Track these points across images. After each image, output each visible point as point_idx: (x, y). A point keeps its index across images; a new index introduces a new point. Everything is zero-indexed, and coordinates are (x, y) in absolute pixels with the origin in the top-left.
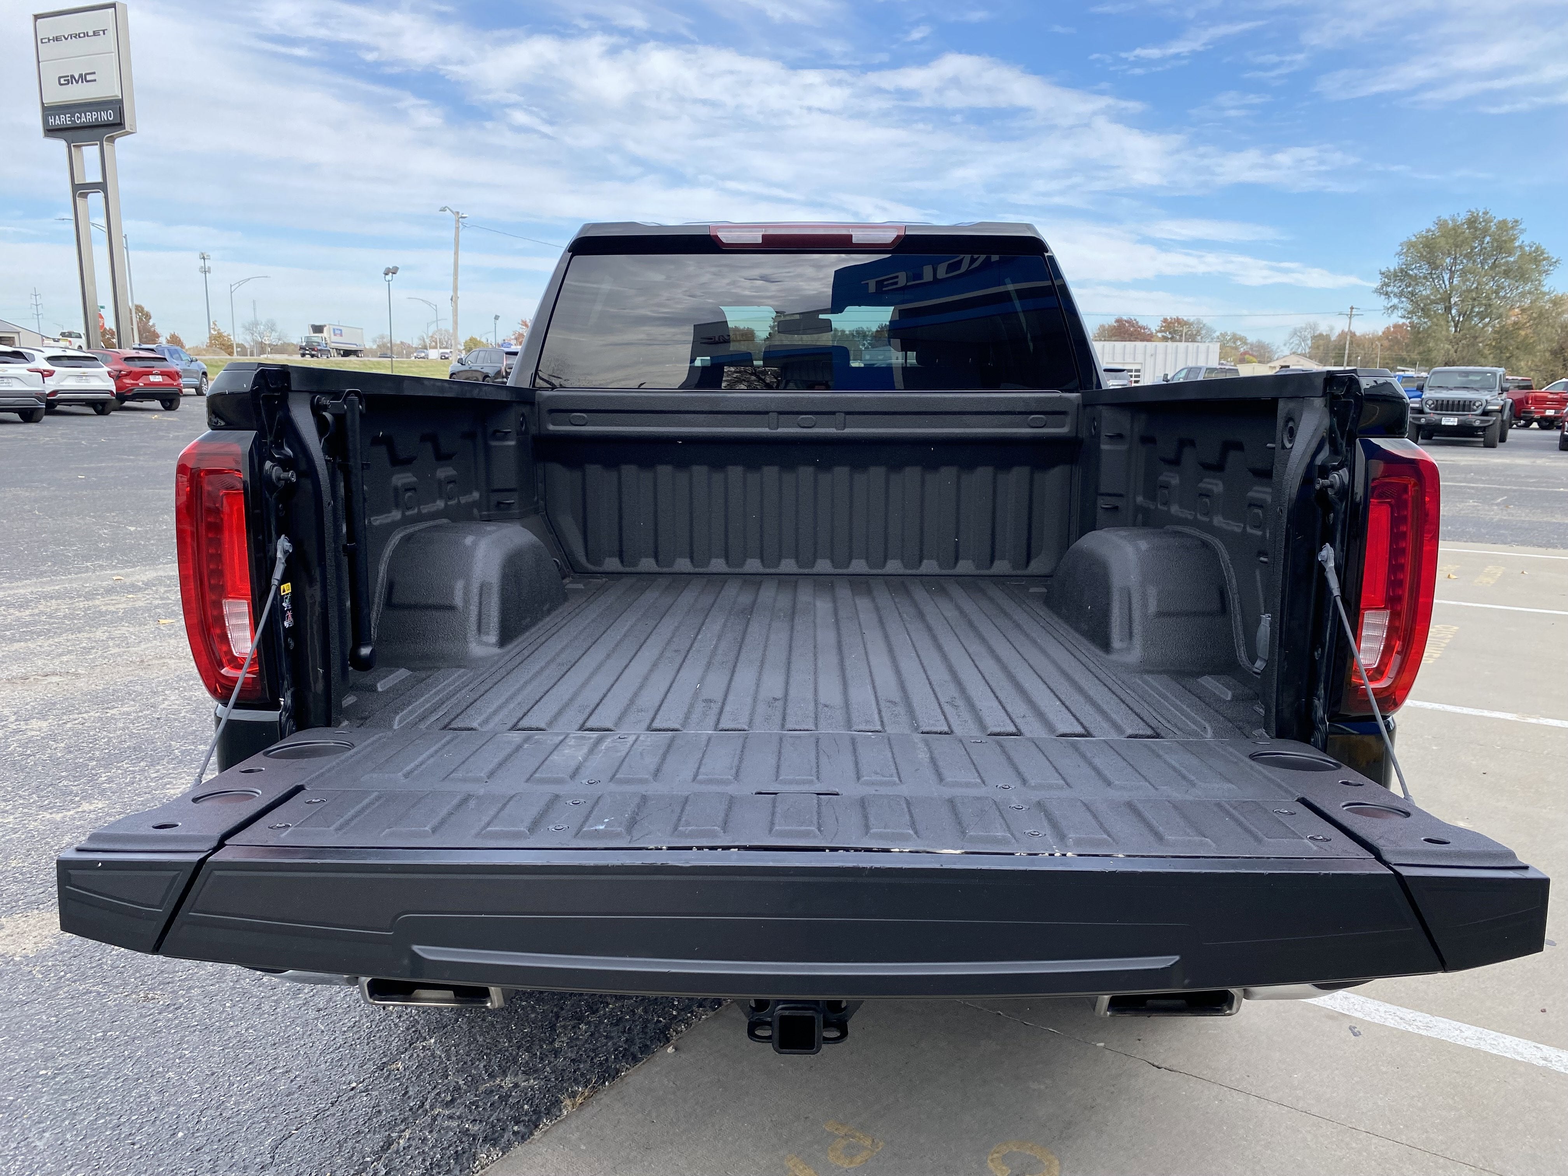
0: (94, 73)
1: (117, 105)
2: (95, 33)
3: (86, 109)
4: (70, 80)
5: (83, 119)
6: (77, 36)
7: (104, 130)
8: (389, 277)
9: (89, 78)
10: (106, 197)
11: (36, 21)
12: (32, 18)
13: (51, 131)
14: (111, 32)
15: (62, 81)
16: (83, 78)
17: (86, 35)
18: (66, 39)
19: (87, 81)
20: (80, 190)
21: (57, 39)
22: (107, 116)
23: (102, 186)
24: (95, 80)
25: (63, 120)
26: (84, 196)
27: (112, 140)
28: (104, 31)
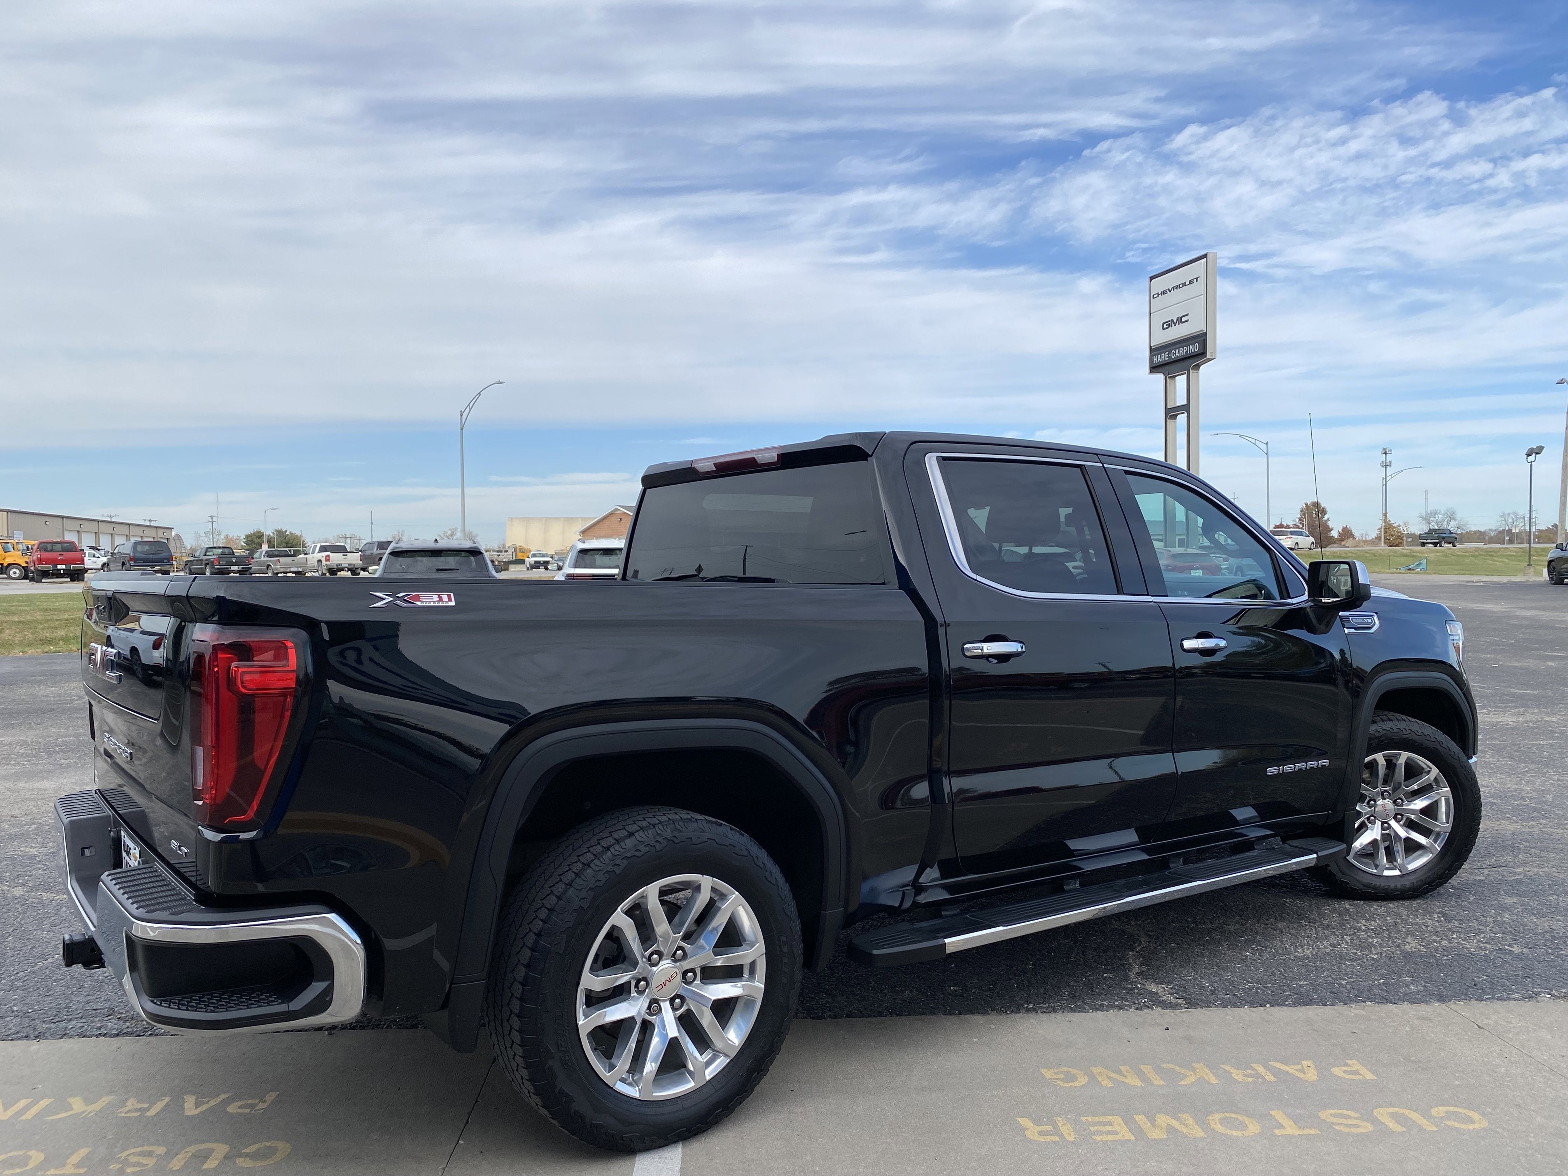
0: (1187, 315)
1: (1201, 338)
2: (1191, 282)
3: (1178, 346)
4: (1169, 324)
5: (1177, 354)
6: (1178, 287)
7: (1191, 360)
8: (1531, 458)
9: (1183, 319)
10: (1189, 417)
11: (1151, 281)
12: (1148, 279)
13: (1154, 368)
14: (1202, 280)
15: (1165, 326)
16: (1180, 320)
17: (1184, 285)
18: (1170, 291)
19: (1182, 323)
20: (1171, 413)
21: (1164, 293)
22: (1194, 348)
23: (1186, 408)
24: (1187, 321)
25: (1163, 357)
26: (1174, 417)
27: (1197, 367)
28: (1197, 279)
